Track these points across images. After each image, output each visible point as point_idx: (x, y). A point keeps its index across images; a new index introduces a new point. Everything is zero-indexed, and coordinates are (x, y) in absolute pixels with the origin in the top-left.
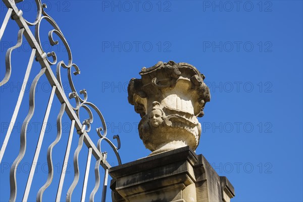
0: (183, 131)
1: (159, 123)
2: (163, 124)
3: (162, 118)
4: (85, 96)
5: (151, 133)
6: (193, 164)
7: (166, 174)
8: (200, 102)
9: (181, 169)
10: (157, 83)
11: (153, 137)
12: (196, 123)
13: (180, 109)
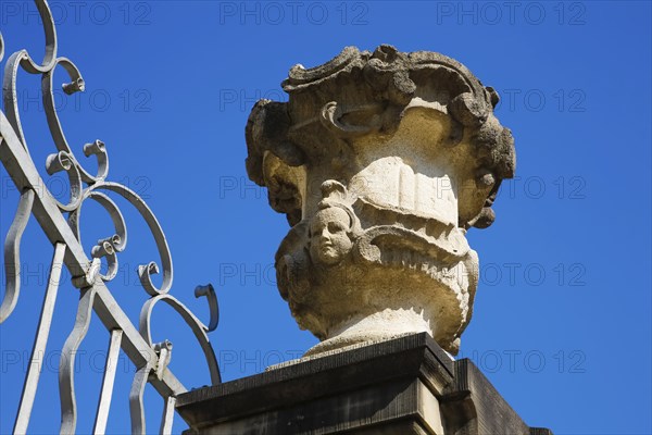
0: (416, 276)
1: (339, 253)
2: (354, 256)
3: (350, 235)
4: (102, 162)
5: (315, 283)
6: (439, 390)
7: (352, 419)
8: (479, 179)
9: (397, 407)
10: (339, 120)
11: (322, 295)
12: (460, 253)
13: (409, 208)
